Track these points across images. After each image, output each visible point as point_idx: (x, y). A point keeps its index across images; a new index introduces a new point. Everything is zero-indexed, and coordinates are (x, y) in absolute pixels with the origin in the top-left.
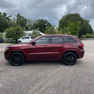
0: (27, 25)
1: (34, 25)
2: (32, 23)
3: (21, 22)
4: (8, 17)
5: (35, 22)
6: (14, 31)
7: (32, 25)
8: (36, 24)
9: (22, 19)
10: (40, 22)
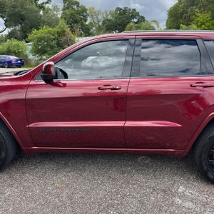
0: (87, 23)
1: (104, 23)
2: (100, 17)
3: (72, 14)
4: (43, 3)
5: (107, 16)
6: (52, 37)
7: (100, 24)
8: (110, 20)
9: (75, 7)
10: (120, 14)
